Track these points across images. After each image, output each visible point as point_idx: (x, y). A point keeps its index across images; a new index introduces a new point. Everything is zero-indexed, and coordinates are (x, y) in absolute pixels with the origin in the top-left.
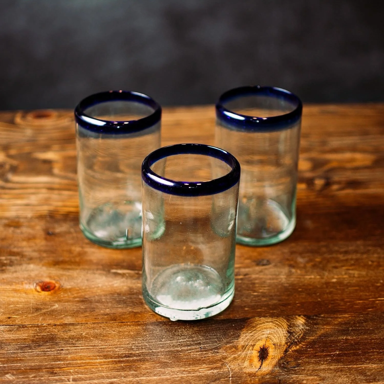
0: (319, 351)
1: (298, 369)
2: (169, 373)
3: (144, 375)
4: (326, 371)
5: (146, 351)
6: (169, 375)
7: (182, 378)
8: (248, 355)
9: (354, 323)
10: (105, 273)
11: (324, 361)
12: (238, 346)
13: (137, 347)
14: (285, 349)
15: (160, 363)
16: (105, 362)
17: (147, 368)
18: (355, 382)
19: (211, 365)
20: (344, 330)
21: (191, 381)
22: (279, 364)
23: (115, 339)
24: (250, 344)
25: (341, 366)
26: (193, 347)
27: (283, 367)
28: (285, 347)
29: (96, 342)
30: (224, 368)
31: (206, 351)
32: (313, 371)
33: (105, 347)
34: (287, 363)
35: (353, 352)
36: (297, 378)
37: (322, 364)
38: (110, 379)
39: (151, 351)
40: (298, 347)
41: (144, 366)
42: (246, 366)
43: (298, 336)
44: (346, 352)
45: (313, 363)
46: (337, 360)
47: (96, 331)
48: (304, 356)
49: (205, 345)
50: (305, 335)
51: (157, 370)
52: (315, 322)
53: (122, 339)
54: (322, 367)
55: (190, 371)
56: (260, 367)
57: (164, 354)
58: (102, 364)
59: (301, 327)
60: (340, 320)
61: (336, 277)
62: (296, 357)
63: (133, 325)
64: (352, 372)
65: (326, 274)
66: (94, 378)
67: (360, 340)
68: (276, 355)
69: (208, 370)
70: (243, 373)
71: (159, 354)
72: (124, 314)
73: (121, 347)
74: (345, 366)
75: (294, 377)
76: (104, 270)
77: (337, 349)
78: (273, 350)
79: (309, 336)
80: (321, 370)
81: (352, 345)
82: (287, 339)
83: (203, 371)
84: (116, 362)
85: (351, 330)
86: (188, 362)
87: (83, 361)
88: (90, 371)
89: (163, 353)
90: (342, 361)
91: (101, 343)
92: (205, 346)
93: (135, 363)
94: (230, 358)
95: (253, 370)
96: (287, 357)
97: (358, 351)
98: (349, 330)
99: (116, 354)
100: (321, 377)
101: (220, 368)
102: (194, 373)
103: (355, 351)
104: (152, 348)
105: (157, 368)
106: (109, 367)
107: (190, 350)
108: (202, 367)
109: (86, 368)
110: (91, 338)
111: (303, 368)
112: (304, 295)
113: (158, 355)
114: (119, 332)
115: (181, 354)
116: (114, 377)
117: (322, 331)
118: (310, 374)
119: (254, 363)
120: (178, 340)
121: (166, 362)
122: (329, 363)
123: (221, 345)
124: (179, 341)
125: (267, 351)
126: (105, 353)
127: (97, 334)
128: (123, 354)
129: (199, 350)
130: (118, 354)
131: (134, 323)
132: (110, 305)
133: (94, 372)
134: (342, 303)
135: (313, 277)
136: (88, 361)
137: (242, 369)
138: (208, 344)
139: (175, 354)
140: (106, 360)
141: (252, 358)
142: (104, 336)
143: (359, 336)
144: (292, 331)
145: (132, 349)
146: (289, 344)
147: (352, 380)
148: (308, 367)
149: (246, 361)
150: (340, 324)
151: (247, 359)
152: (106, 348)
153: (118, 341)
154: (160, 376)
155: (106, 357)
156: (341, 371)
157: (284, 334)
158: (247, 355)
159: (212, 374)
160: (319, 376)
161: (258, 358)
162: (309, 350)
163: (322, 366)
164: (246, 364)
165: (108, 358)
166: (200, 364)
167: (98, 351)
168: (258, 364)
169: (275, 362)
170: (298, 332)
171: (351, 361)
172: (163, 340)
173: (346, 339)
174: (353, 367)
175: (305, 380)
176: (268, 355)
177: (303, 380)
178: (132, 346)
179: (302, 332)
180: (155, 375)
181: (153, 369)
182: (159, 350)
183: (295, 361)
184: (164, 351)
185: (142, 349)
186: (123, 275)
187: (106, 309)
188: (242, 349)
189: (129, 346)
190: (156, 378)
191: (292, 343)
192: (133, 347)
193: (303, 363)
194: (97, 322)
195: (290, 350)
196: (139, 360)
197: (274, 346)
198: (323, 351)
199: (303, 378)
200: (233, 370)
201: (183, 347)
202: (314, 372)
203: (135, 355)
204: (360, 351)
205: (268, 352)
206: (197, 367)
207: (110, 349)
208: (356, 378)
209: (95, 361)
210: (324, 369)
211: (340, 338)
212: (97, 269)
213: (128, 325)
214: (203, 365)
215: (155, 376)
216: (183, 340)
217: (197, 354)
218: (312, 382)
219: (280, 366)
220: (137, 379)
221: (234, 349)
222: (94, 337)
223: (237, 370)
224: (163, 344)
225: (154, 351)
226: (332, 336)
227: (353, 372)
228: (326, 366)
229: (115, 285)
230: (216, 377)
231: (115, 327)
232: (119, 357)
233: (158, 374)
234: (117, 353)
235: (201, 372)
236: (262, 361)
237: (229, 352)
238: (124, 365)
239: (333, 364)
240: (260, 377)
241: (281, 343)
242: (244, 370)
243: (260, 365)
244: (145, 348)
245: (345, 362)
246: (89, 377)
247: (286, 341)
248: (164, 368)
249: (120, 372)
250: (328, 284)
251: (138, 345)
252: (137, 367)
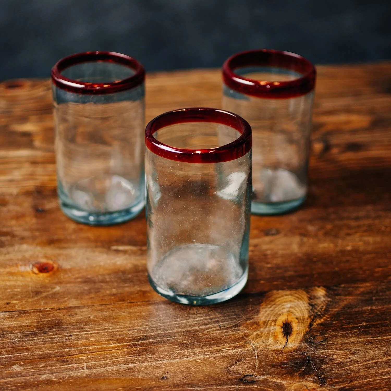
0: (345, 324)
1: (326, 344)
2: (190, 355)
3: (163, 358)
4: (355, 344)
5: (161, 332)
6: (190, 357)
7: (204, 359)
8: (271, 331)
9: (377, 292)
10: (105, 250)
11: (352, 334)
12: (259, 322)
13: (151, 328)
14: (308, 323)
15: (179, 344)
16: (119, 346)
17: (165, 350)
18: (387, 354)
19: (234, 344)
20: (367, 300)
21: (215, 362)
22: (306, 339)
23: (127, 321)
24: (271, 319)
25: (370, 339)
26: (211, 325)
27: (310, 342)
28: (309, 321)
29: (106, 325)
30: (247, 346)
31: (226, 329)
32: (342, 345)
33: (116, 330)
34: (314, 337)
35: (381, 323)
36: (327, 353)
37: (351, 337)
38: (127, 364)
39: (167, 332)
40: (322, 320)
41: (162, 349)
42: (271, 344)
43: (321, 309)
44: (373, 323)
45: (341, 337)
46: (365, 331)
47: (105, 313)
48: (330, 330)
49: (224, 323)
50: (328, 307)
51: (177, 352)
52: (336, 292)
53: (134, 320)
54: (351, 340)
55: (212, 351)
56: (286, 343)
57: (181, 334)
58: (117, 349)
59: (323, 299)
60: (361, 290)
61: (350, 244)
62: (322, 330)
63: (144, 305)
64: (382, 344)
65: (340, 242)
66: (110, 364)
67: (385, 310)
68: (301, 329)
69: (231, 349)
70: (269, 351)
71: (177, 334)
72: (131, 293)
73: (134, 329)
74: (374, 338)
75: (324, 352)
76: (103, 247)
77: (364, 321)
78: (297, 324)
79: (332, 308)
80: (350, 343)
81: (378, 315)
82: (309, 312)
83: (226, 351)
84: (131, 346)
85: (376, 300)
86: (209, 342)
87: (96, 347)
88: (104, 357)
89: (180, 334)
90: (370, 333)
91: (112, 326)
92: (224, 324)
93: (152, 346)
94: (252, 336)
95: (280, 347)
96: (313, 331)
97: (386, 322)
98: (372, 300)
99: (130, 337)
100: (351, 351)
101: (244, 346)
102: (216, 354)
103: (382, 322)
104: (168, 329)
105: (176, 349)
106: (124, 352)
107: (209, 328)
108: (224, 347)
109: (100, 354)
110: (101, 321)
111: (331, 342)
112: (320, 265)
113: (175, 336)
114: (130, 313)
115: (199, 333)
116: (131, 362)
117: (345, 302)
118: (340, 348)
119: (279, 339)
120: (194, 319)
121: (185, 343)
122: (358, 336)
123: (241, 322)
124: (195, 319)
125: (291, 326)
126: (118, 337)
127: (106, 317)
128: (137, 337)
129: (219, 328)
130: (132, 337)
131: (144, 303)
132: (115, 284)
133: (109, 358)
134: (361, 272)
135: (326, 245)
136: (100, 346)
137: (267, 346)
138: (227, 321)
139: (194, 334)
140: (120, 344)
141: (276, 334)
142: (114, 318)
143: (383, 305)
144: (313, 304)
145: (147, 331)
146: (312, 317)
147: (385, 353)
148: (336, 340)
149: (270, 338)
150: (363, 294)
151: (270, 336)
152: (118, 331)
153: (130, 323)
154: (181, 358)
155: (119, 341)
156: (372, 343)
157: (305, 307)
158: (270, 331)
159: (236, 354)
160: (349, 349)
161: (282, 334)
162: (334, 322)
163: (351, 339)
164: (271, 341)
165: (122, 342)
166: (222, 344)
167: (110, 335)
168: (284, 341)
169: (301, 336)
170: (320, 304)
171: (381, 332)
172: (178, 319)
173: (372, 310)
174: (383, 338)
175: (335, 355)
176: (293, 330)
177: (333, 355)
178: (146, 327)
179: (324, 304)
180: (175, 358)
181: (172, 351)
182: (175, 331)
183: (321, 335)
184: (181, 331)
185: (157, 330)
186: (125, 252)
187: (112, 289)
188: (264, 325)
189: (142, 327)
190: (176, 360)
191: (315, 317)
192: (147, 329)
193: (330, 337)
194: (104, 303)
195: (315, 324)
196: (156, 342)
197: (297, 321)
198: (349, 323)
199: (333, 353)
200: (257, 348)
201: (201, 326)
202: (343, 346)
203: (150, 337)
204: (388, 321)
205: (292, 327)
206: (219, 346)
207: (122, 333)
208: (388, 350)
209: (108, 346)
210: (353, 342)
211: (365, 308)
212: (97, 247)
213: (138, 305)
214: (225, 345)
215: (175, 359)
216: (200, 319)
217: (217, 333)
218: (343, 357)
219: (307, 341)
220: (156, 362)
221: (255, 326)
222: (103, 320)
223: (262, 347)
224: (179, 324)
225: (170, 331)
226: (356, 307)
227: (384, 344)
228: (355, 338)
229: (119, 263)
230: (241, 357)
231: (125, 308)
232: (133, 340)
233: (178, 356)
234: (131, 336)
235: (224, 352)
236: (287, 337)
237: (250, 329)
238: (140, 348)
239: (362, 337)
240: (287, 354)
241: (304, 316)
242: (270, 348)
243: (285, 341)
244: (160, 330)
245: (374, 334)
246: (104, 364)
247: (309, 315)
248: (184, 350)
249: (137, 356)
250: (343, 252)
251: (152, 326)
252: (155, 350)
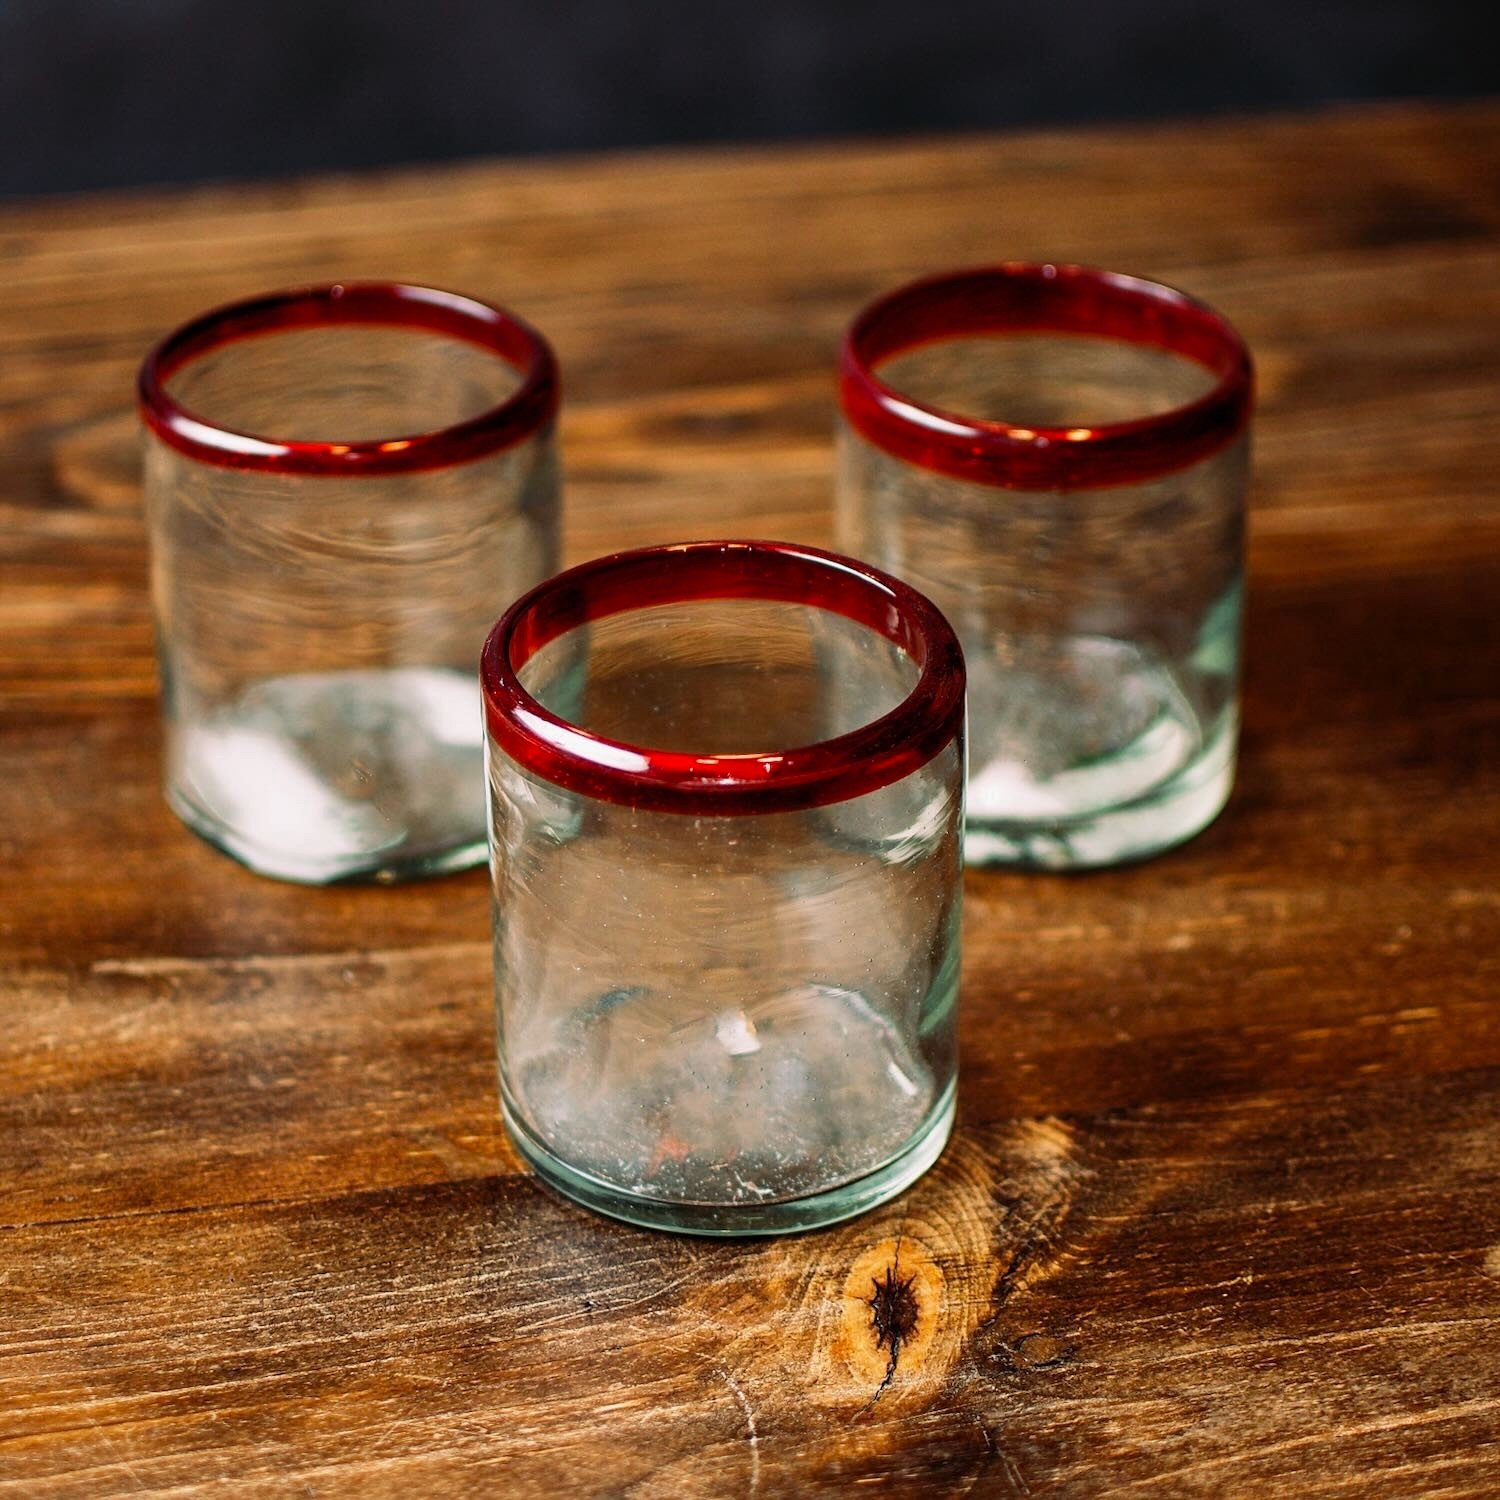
0: (1160, 1280)
1: (1071, 1373)
2: (449, 1436)
3: (325, 1456)
4: (1205, 1368)
5: (319, 1340)
6: (450, 1446)
7: (514, 1453)
8: (821, 1323)
9: (1306, 1136)
10: (63, 979)
11: (1189, 1323)
12: (764, 1283)
13: (272, 1322)
14: (993, 1280)
15: (395, 1392)
16: (123, 1409)
17: (337, 1420)
18: (1351, 1410)
19: (650, 1385)
20: (1263, 1173)
21: (564, 1465)
22: (979, 1352)
23: (161, 1294)
24: (822, 1269)
25: (1273, 1344)
26: (548, 1304)
27: (1000, 1366)
28: (994, 1272)
29: (69, 1315)
30: (712, 1392)
31: (614, 1317)
32: (1143, 1374)
33: (113, 1335)
34: (1016, 1345)
35: (1323, 1273)
36: (1076, 1415)
37: (1185, 1340)
38: (162, 1488)
39: (343, 1339)
40: (1055, 1266)
41: (321, 1414)
42: (821, 1377)
43: (1051, 1216)
44: (1289, 1275)
45: (1139, 1338)
46: (1252, 1311)
47: (61, 1261)
48: (1090, 1310)
49: (608, 1291)
50: (1082, 1205)
51: (388, 1425)
52: (1119, 1142)
53: (195, 1288)
54: (1186, 1352)
55: (552, 1417)
56: (890, 1373)
57: (411, 1348)
58: (114, 1418)
59: (1057, 1172)
60: (1235, 1126)
61: (1185, 924)
62: (1052, 1313)
63: (240, 1219)
64: (1329, 1365)
65: (1138, 913)
66: (83, 1489)
67: (1344, 1214)
68: (956, 1309)
69: (638, 1408)
70: (811, 1410)
71: (389, 1348)
72: (185, 1168)
73: (192, 1330)
74: (1293, 1342)
75: (1060, 1410)
76: (55, 965)
77: (1244, 1265)
78: (938, 1289)
79: (1099, 1213)
80: (1181, 1367)
81: (1310, 1237)
82: (997, 1231)
83: (616, 1415)
84: (180, 1406)
85: (1302, 1169)
86: (536, 1378)
87: (19, 1412)
88: (56, 1458)
89: (405, 1346)
90: (1274, 1318)
91: (95, 1316)
92: (604, 1296)
93: (277, 1400)
94: (735, 1345)
95: (859, 1389)
96: (1011, 1317)
97: (1346, 1266)
98: (1285, 1172)
99: (175, 1366)
100: (1185, 1400)
101: (696, 1394)
102: (571, 1429)
103: (1329, 1267)
104: (347, 1324)
105: (388, 1416)
106: (149, 1431)
107: (536, 1317)
108: (605, 1397)
109: (35, 1446)
110: (42, 1298)
111: (1095, 1365)
112: (1046, 1021)
113: (383, 1356)
114: (176, 1257)
115: (492, 1339)
116: (180, 1479)
117: (1161, 1185)
118: (1134, 1390)
119: (856, 1357)
120: (470, 1275)
121: (427, 1388)
122: (1217, 1333)
123: (684, 1283)
124: (475, 1278)
125: (911, 1300)
126: (121, 1366)
127: (68, 1276)
128: (207, 1362)
129: (581, 1313)
130: (186, 1364)
131: (240, 1209)
132: (111, 1129)
133: (78, 1459)
134: (1235, 1047)
135: (1075, 931)
136: (39, 1409)
137: (799, 1390)
138: (619, 1283)
139: (466, 1342)
140: (130, 1399)
141: (842, 1335)
142: (102, 1284)
143: (1336, 1193)
144: (1016, 1195)
145: (252, 1336)
146: (1010, 1254)
147: (1339, 1404)
148: (1118, 1356)
149: (815, 1352)
150: (1241, 1144)
151: (818, 1342)
152: (119, 1340)
153: (177, 1304)
154: (406, 1453)
155: (125, 1382)
156: (1280, 1363)
157: (978, 1209)
158: (814, 1320)
159: (661, 1427)
160: (1177, 1395)
161: (870, 1333)
162: (1110, 1275)
163: (1185, 1348)
164: (820, 1367)
165: (140, 1389)
166: (596, 1384)
167: (85, 1359)
168: (879, 1364)
169: (955, 1342)
170: (1046, 1197)
171: (1323, 1314)
172: (397, 1281)
173: (1281, 1214)
174: (1331, 1340)
175: (1114, 1419)
176: (919, 1313)
177: (1106, 1420)
178: (248, 1320)
179: (1064, 1196)
180: (381, 1453)
181: (368, 1423)
182: (383, 1333)
183: (1049, 1333)
184: (408, 1332)
185: (299, 1329)
186: (155, 985)
187: (92, 1151)
188: (789, 1295)
189: (232, 1320)
190: (386, 1464)
191: (1024, 1252)
192: (255, 1326)
193: (1091, 1343)
194: (57, 1216)
195: (1021, 1284)
196: (293, 1386)
197: (939, 1272)
198: (1178, 1277)
199: (1104, 1412)
200: (757, 1398)
201: (499, 1305)
202: (1150, 1381)
203: (267, 1364)
204: (1354, 1265)
205: (917, 1301)
206: (584, 1396)
207: (140, 1346)
208: (1353, 1394)
209: (77, 1406)
210: (1195, 1361)
211: (1250, 1209)
212: (25, 966)
213: (212, 1223)
214: (611, 1388)
215: (382, 1457)
216: (494, 1276)
217: (571, 1337)
218: (1150, 1427)
219: (982, 1362)
220: (296, 1476)
221: (748, 1300)
222: (52, 1292)
223: (778, 1399)
224: (400, 1299)
225: (360, 1335)
226: (1210, 1205)
227: (1336, 1364)
228: (1203, 1345)
229: (125, 1035)
230: (681, 1441)
231: (152, 1238)
232: (189, 1378)
233: (393, 1443)
234: (180, 1360)
235: (604, 1422)
236: (894, 1344)
237: (725, 1316)
238: (219, 1415)
239: (1237, 1336)
240: (892, 1422)
241: (971, 1252)
242: (815, 1397)
243: (884, 1365)
244: (312, 1328)
245: (1292, 1322)
246: (58, 1489)
247: (995, 1245)
248: (421, 1416)
249: (209, 1451)
250: (1152, 962)
251: (279, 1313)
252: (289, 1420)
